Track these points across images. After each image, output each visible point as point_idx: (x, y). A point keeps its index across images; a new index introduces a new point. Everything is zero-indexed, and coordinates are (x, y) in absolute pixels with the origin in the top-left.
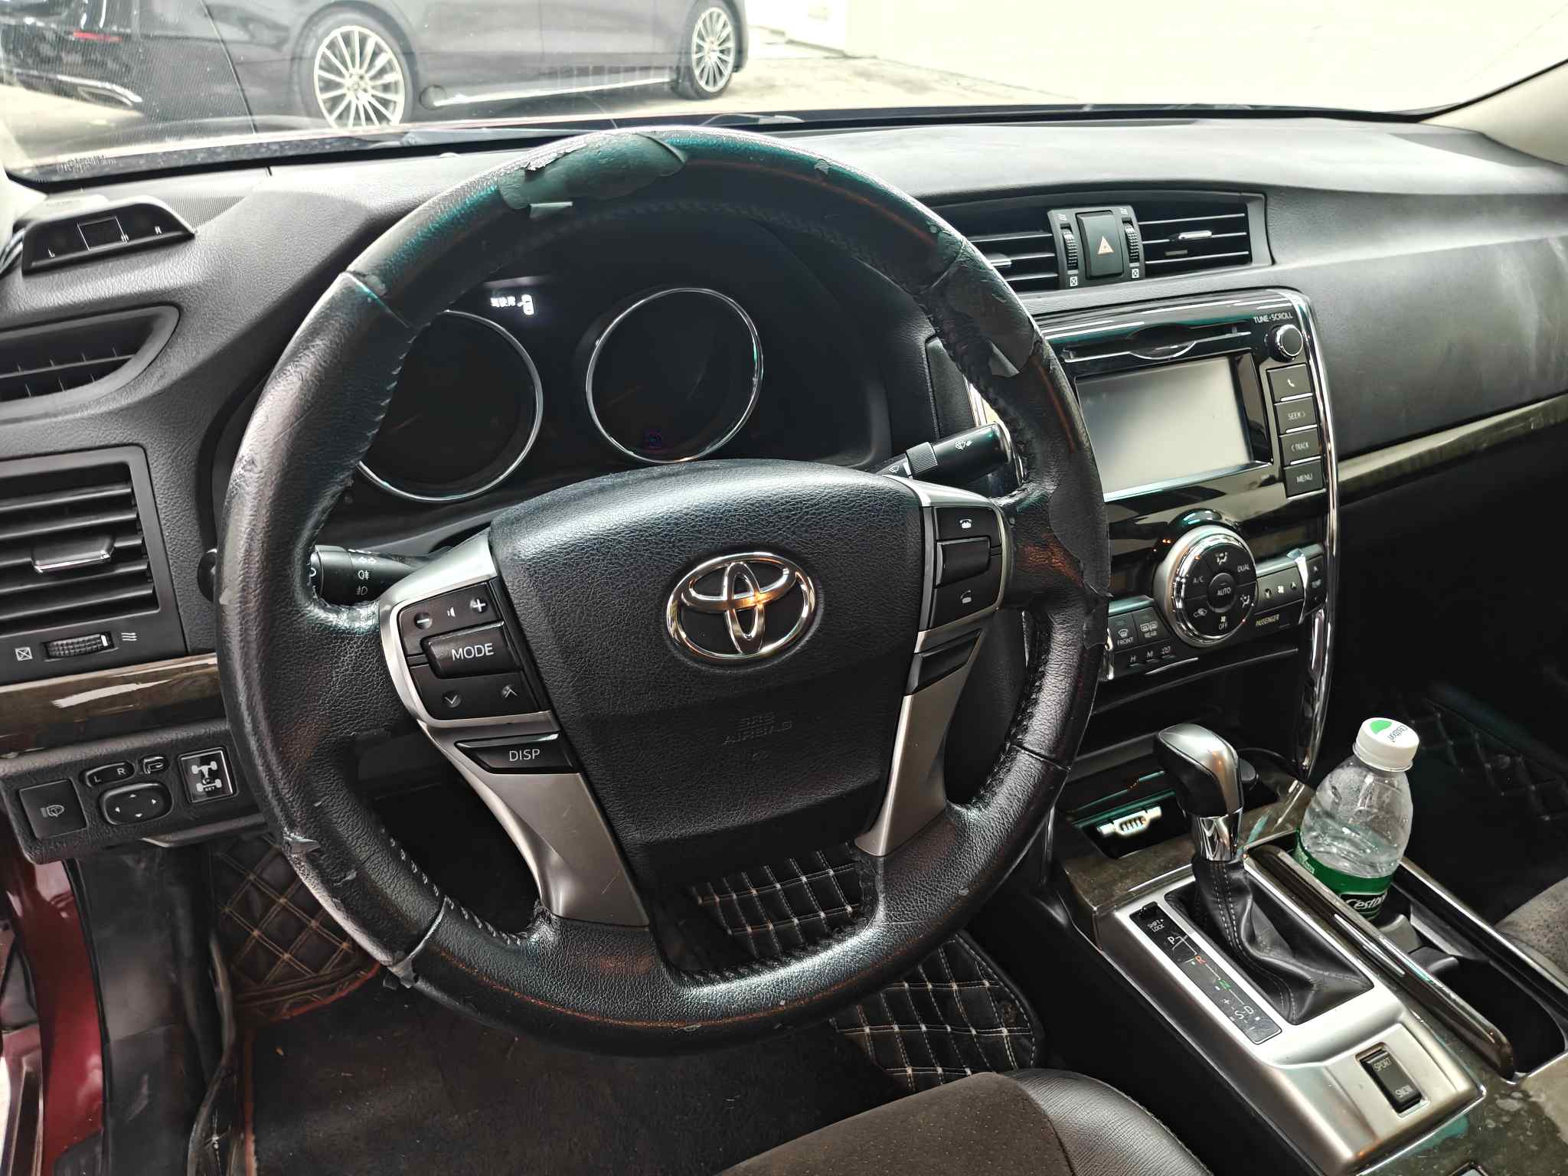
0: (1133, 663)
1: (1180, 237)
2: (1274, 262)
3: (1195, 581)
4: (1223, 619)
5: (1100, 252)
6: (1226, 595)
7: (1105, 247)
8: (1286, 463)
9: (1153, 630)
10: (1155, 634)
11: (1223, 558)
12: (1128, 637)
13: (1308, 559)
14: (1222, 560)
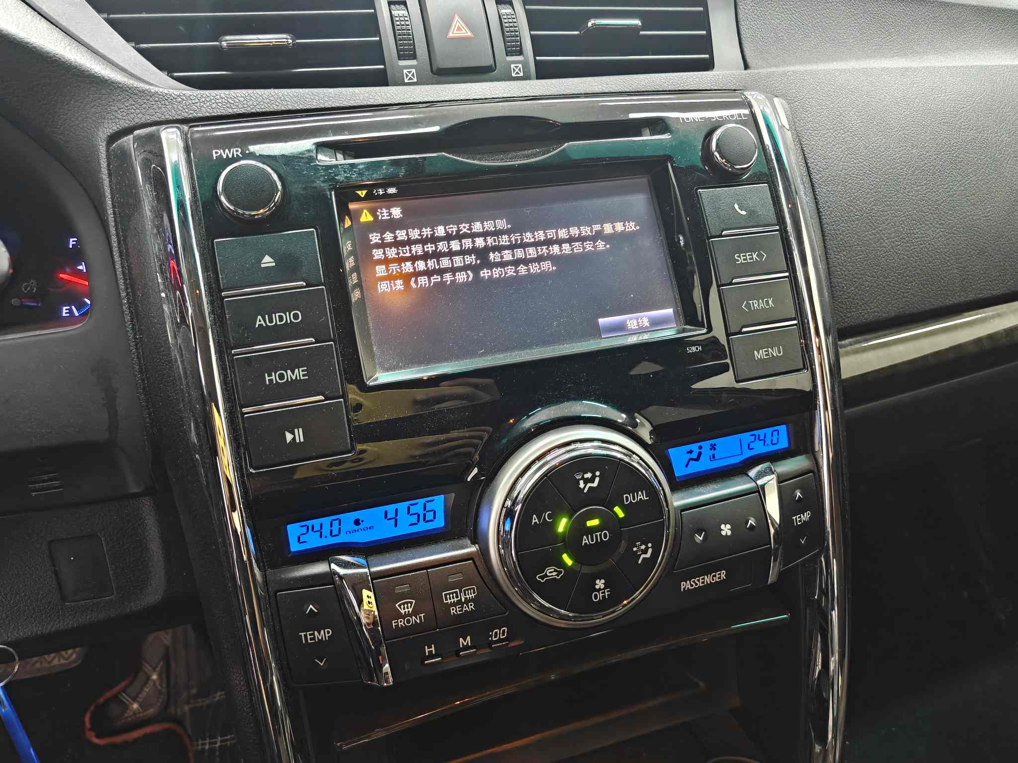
0: (431, 656)
1: (590, 24)
2: (746, 67)
3: (535, 519)
4: (600, 584)
5: (451, 35)
6: (600, 545)
7: (459, 29)
8: (733, 329)
9: (467, 601)
10: (471, 606)
11: (592, 480)
12: (415, 613)
13: (781, 480)
14: (588, 482)
